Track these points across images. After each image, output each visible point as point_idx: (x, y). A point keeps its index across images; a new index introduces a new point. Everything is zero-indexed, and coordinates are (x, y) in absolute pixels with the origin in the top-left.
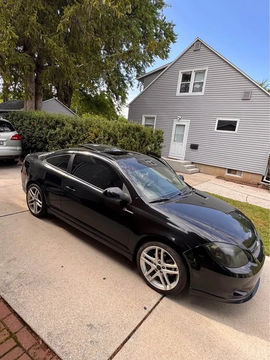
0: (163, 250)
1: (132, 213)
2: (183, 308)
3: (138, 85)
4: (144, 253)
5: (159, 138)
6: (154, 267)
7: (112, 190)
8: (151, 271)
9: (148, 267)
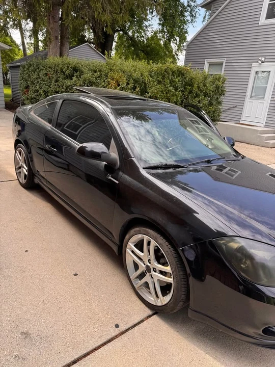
0: (153, 243)
1: (117, 182)
2: (180, 337)
3: (205, 17)
4: (131, 245)
5: (217, 88)
6: (142, 267)
7: (90, 146)
8: (139, 272)
9: (136, 267)
